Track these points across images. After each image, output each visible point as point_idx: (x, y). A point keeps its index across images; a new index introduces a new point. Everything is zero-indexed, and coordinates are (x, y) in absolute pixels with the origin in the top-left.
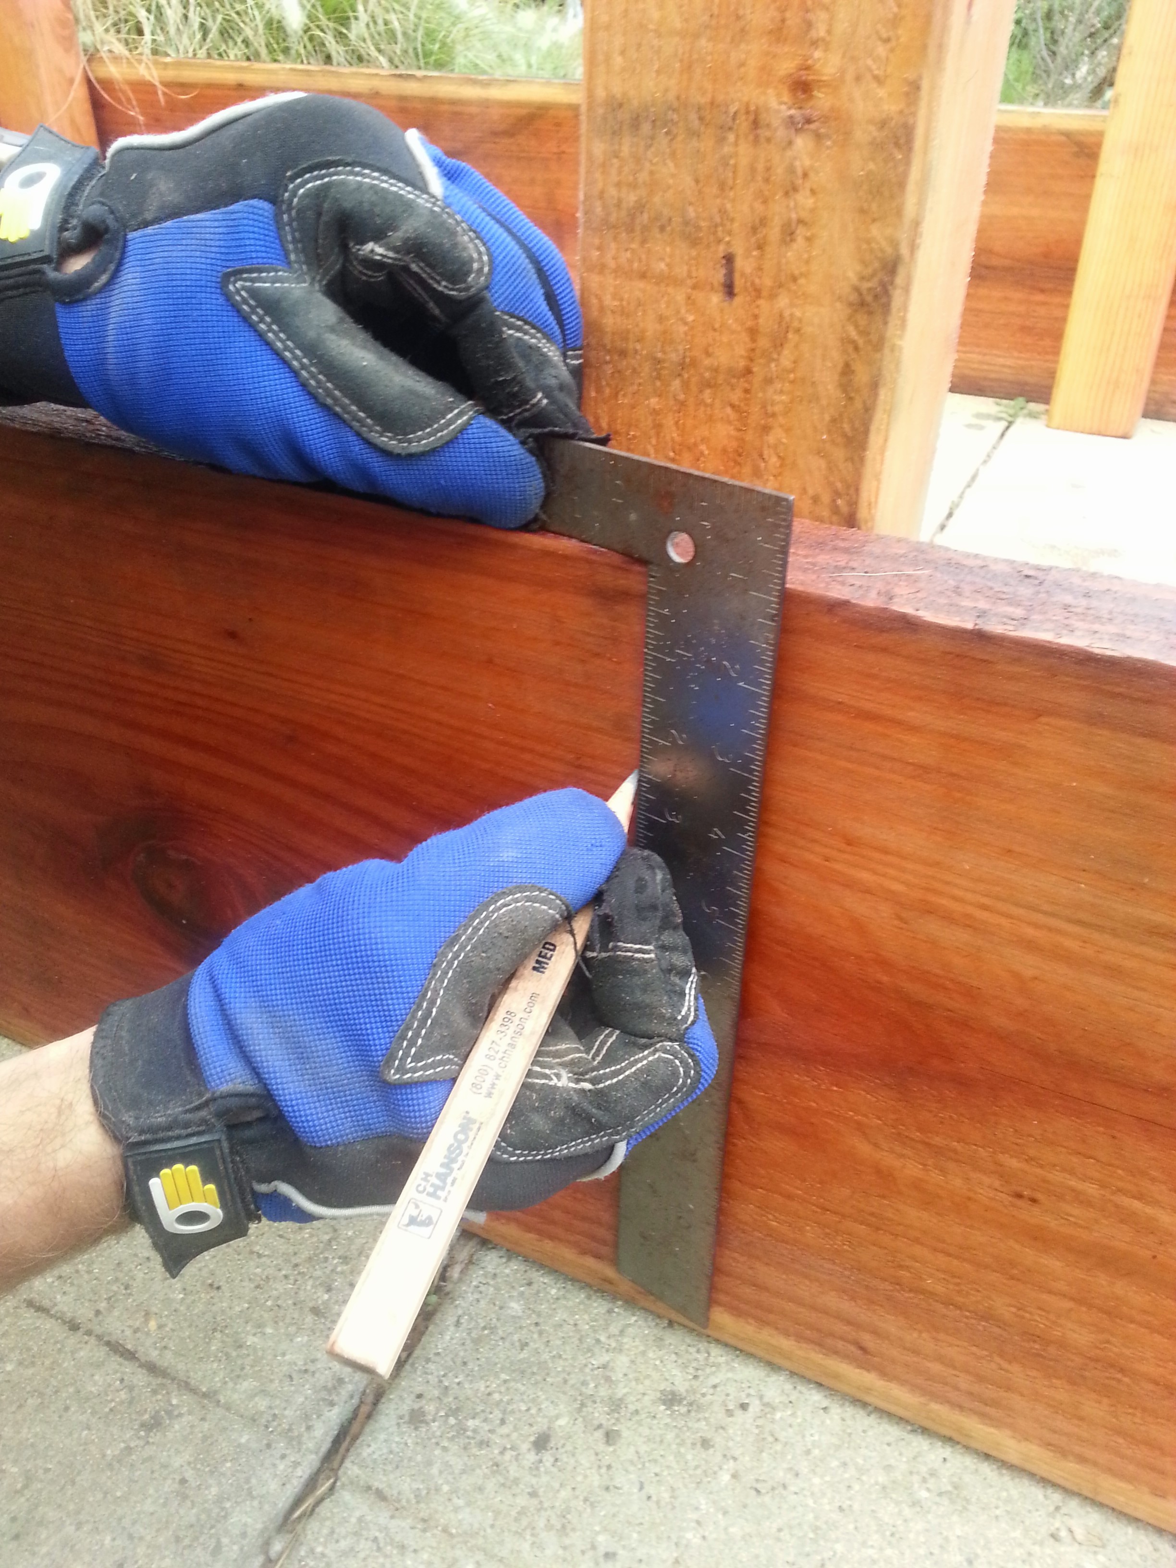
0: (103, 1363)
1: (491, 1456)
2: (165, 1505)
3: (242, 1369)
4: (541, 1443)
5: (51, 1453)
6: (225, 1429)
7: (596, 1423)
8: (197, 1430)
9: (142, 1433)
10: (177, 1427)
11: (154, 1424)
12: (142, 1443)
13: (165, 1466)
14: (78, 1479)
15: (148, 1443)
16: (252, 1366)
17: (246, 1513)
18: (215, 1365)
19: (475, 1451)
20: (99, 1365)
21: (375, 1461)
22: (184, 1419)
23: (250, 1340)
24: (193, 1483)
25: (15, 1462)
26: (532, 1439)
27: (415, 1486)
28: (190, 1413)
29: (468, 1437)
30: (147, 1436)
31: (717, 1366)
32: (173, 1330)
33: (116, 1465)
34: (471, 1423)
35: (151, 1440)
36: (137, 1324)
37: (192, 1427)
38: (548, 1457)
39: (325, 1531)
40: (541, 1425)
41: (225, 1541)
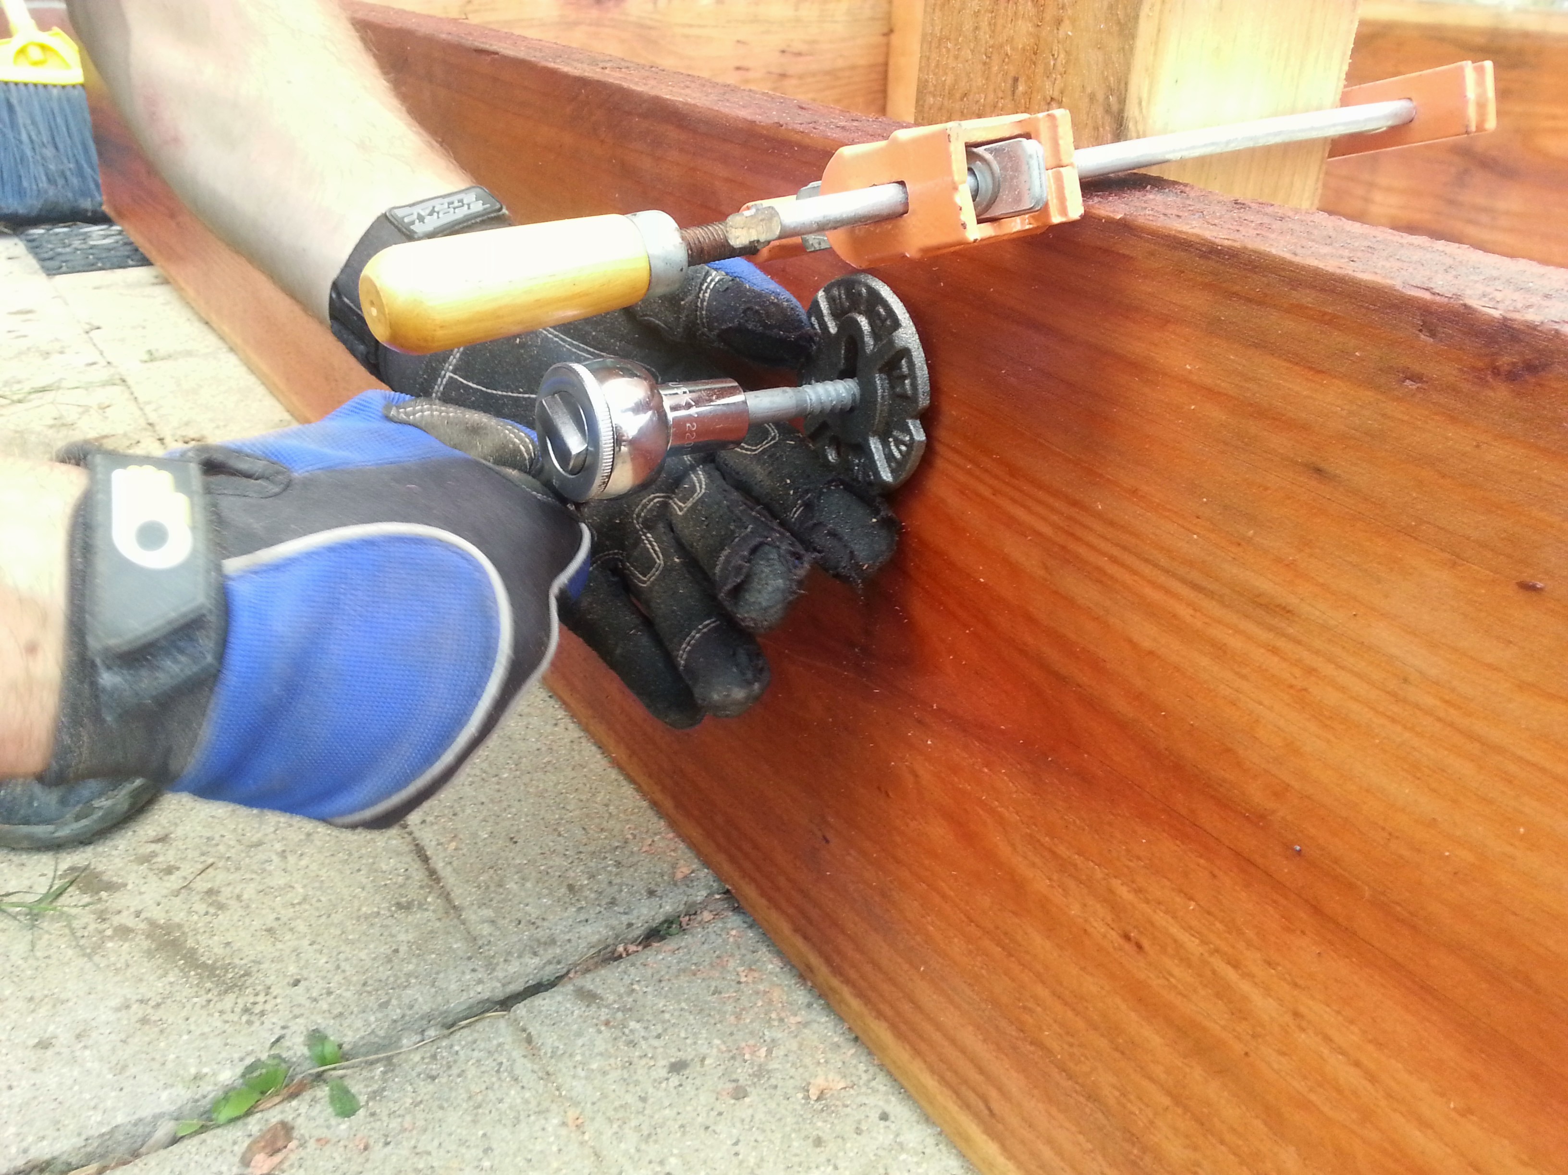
0: (402, 854)
1: (631, 1055)
2: (374, 959)
3: (491, 900)
4: (677, 1067)
5: (329, 891)
6: (448, 933)
7: (734, 1077)
8: (430, 924)
9: (393, 908)
10: (418, 916)
11: (405, 907)
12: (388, 914)
13: (392, 936)
14: (333, 915)
15: (392, 916)
16: (499, 902)
17: (422, 993)
18: (474, 890)
19: (621, 1044)
20: (399, 854)
21: (540, 1012)
22: (426, 914)
23: (511, 885)
24: (401, 955)
25: (304, 886)
26: (673, 1060)
27: (556, 1044)
28: (434, 911)
29: (624, 1033)
30: (396, 912)
31: (875, 1091)
32: (464, 855)
33: (362, 920)
34: (633, 1024)
35: (396, 916)
36: (443, 840)
37: (429, 921)
38: (675, 1080)
39: (470, 1039)
40: (688, 1054)
41: (394, 1002)
